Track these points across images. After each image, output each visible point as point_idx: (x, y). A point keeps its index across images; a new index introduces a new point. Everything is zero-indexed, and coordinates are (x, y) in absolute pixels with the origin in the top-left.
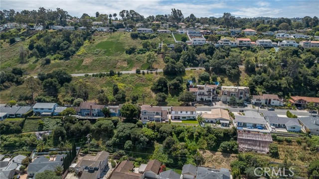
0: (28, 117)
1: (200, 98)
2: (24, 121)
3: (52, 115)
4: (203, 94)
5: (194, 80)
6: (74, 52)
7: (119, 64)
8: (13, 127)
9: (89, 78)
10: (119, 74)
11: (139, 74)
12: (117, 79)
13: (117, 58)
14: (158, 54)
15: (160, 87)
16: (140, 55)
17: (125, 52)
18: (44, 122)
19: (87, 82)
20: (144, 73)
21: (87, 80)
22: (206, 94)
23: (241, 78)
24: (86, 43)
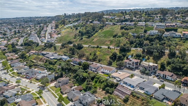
0: (59, 60)
1: (129, 66)
2: (57, 61)
3: (65, 61)
4: (130, 64)
5: (132, 56)
6: (93, 35)
7: (106, 42)
8: (53, 63)
10: (101, 48)
11: (109, 49)
12: (98, 50)
13: (107, 39)
14: (127, 39)
16: (117, 39)
17: (112, 37)
18: (62, 63)
20: (111, 49)
22: (132, 64)
23: (161, 58)
24: (100, 31)
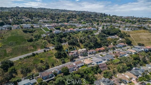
7: (29, 48)
9: (23, 60)
10: (37, 54)
11: (46, 52)
12: (38, 57)
15: (59, 56)
16: (36, 42)
17: (27, 41)
19: (23, 62)
20: (47, 51)
21: (23, 61)
22: (76, 54)
23: (80, 45)
